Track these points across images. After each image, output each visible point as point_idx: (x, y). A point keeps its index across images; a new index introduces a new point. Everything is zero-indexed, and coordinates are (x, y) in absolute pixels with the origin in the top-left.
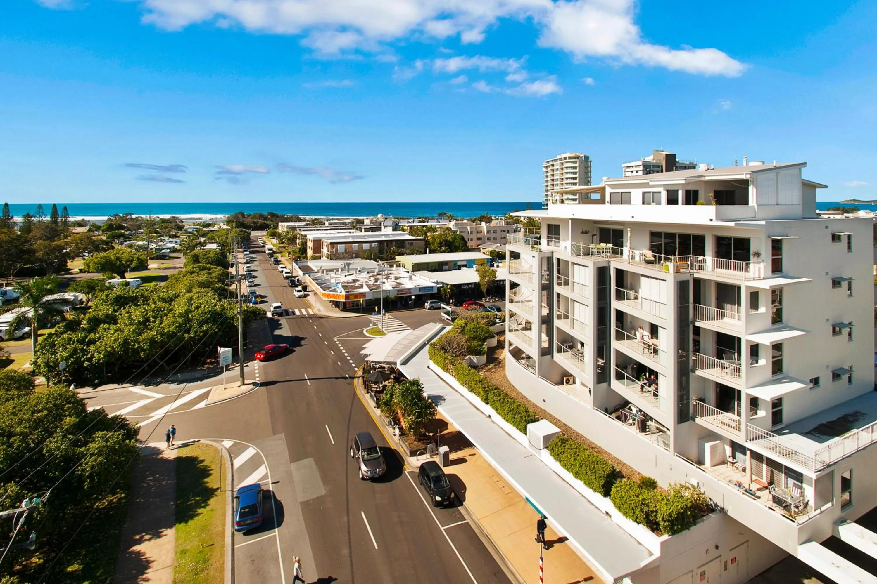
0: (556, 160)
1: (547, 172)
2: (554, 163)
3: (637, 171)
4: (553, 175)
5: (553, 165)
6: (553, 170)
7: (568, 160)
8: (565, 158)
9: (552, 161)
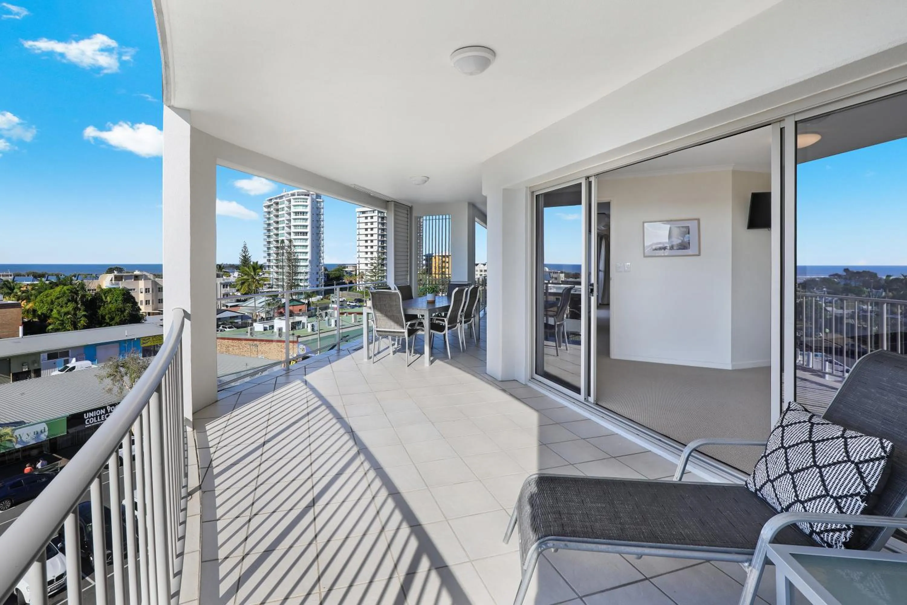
0: (281, 197)
1: (269, 213)
2: (278, 200)
3: (372, 217)
4: (277, 216)
5: (277, 204)
6: (277, 210)
7: (296, 197)
8: (293, 195)
9: (276, 198)
